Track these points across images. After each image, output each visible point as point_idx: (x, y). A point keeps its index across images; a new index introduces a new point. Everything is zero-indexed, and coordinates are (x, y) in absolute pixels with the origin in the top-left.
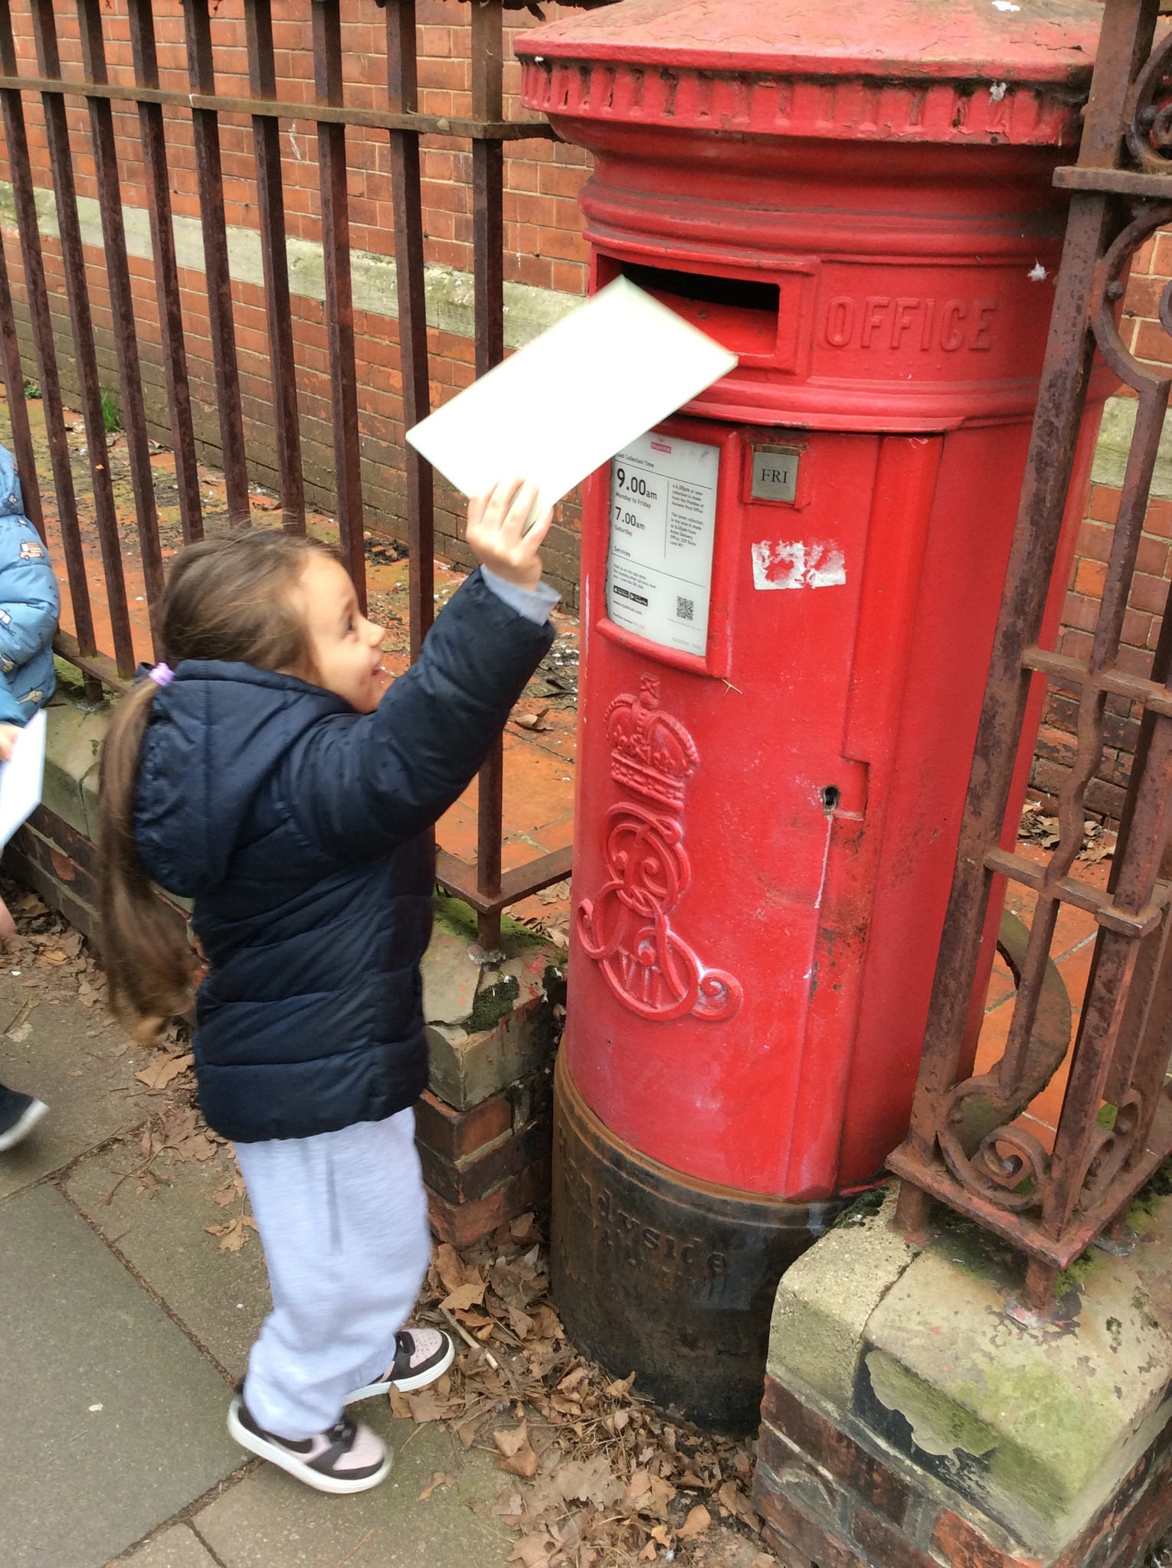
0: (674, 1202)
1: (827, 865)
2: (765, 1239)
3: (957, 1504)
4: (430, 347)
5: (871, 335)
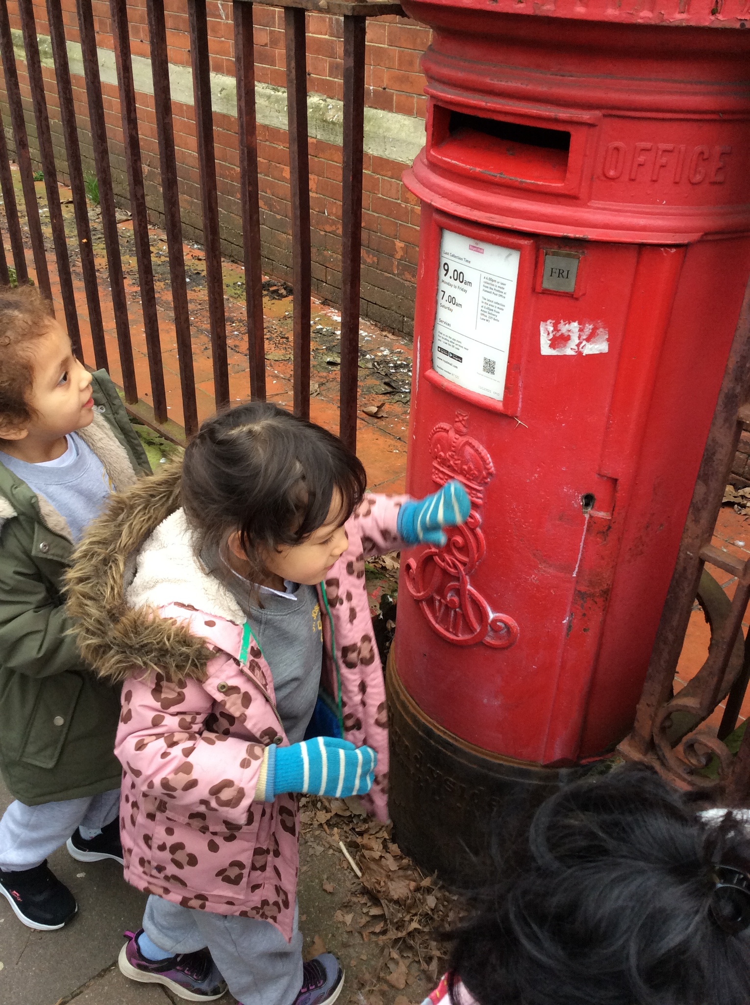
0: (467, 763)
1: (584, 548)
2: (529, 790)
4: (310, 151)
5: (637, 171)
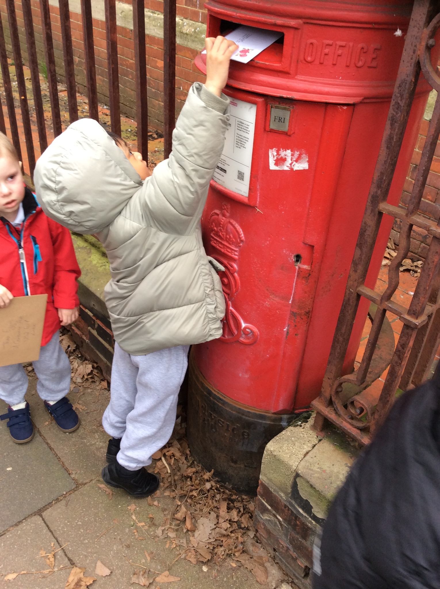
0: (230, 410)
1: (295, 286)
2: (264, 427)
5: (324, 58)
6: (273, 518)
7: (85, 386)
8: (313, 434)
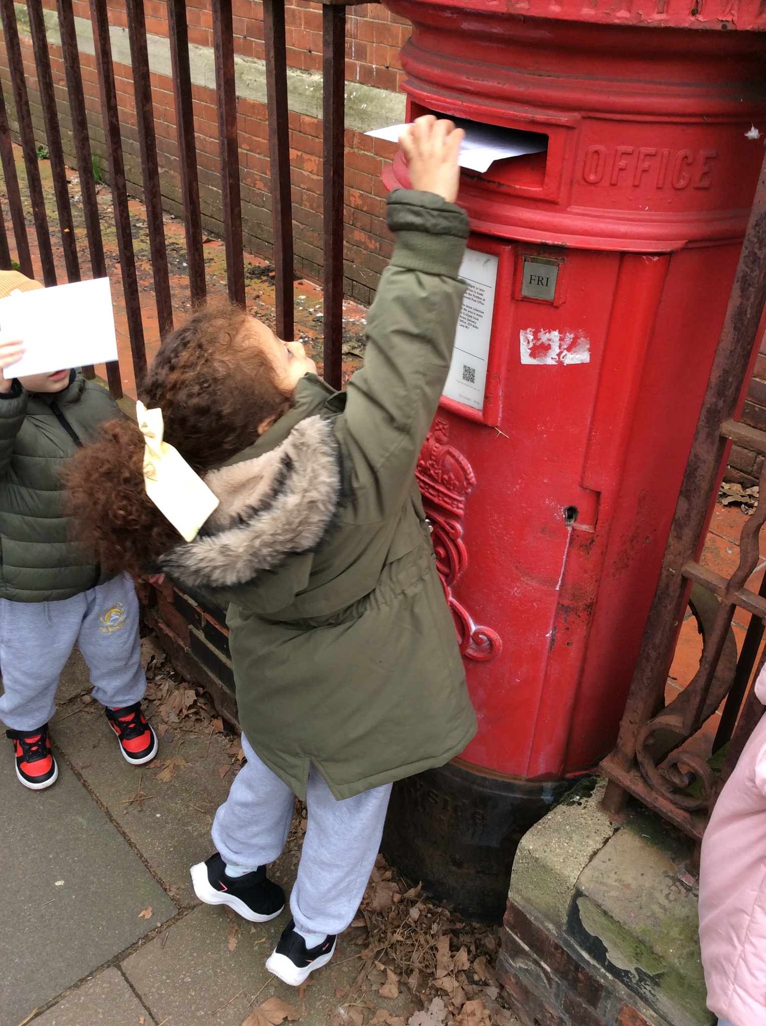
1: (566, 561)
2: (512, 804)
3: (636, 1003)
5: (618, 175)
6: (533, 967)
7: (184, 728)
8: (603, 818)
